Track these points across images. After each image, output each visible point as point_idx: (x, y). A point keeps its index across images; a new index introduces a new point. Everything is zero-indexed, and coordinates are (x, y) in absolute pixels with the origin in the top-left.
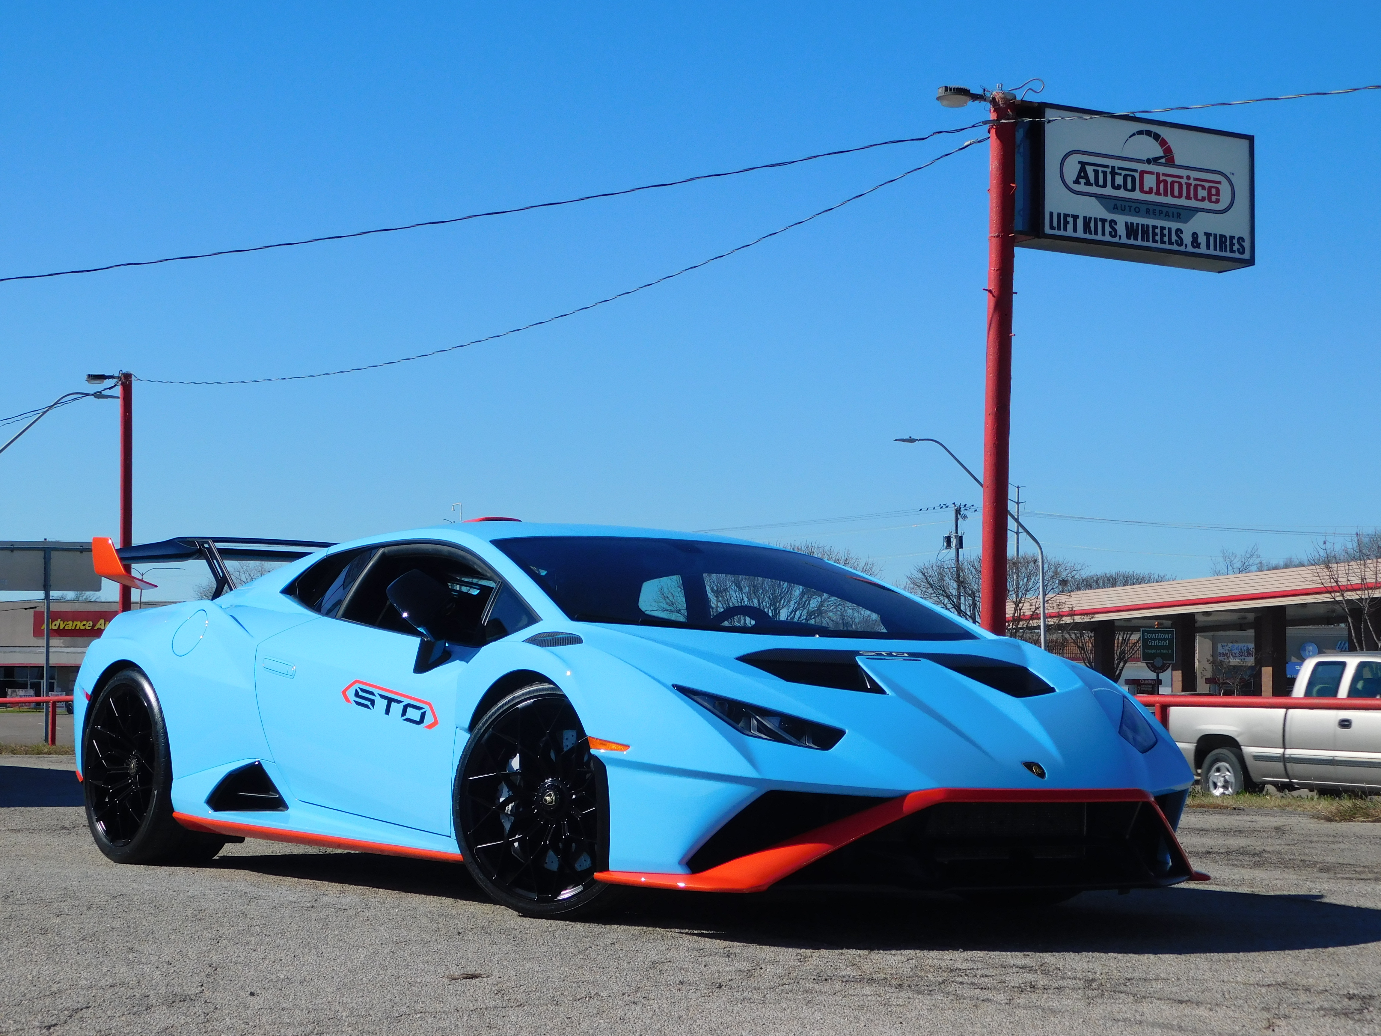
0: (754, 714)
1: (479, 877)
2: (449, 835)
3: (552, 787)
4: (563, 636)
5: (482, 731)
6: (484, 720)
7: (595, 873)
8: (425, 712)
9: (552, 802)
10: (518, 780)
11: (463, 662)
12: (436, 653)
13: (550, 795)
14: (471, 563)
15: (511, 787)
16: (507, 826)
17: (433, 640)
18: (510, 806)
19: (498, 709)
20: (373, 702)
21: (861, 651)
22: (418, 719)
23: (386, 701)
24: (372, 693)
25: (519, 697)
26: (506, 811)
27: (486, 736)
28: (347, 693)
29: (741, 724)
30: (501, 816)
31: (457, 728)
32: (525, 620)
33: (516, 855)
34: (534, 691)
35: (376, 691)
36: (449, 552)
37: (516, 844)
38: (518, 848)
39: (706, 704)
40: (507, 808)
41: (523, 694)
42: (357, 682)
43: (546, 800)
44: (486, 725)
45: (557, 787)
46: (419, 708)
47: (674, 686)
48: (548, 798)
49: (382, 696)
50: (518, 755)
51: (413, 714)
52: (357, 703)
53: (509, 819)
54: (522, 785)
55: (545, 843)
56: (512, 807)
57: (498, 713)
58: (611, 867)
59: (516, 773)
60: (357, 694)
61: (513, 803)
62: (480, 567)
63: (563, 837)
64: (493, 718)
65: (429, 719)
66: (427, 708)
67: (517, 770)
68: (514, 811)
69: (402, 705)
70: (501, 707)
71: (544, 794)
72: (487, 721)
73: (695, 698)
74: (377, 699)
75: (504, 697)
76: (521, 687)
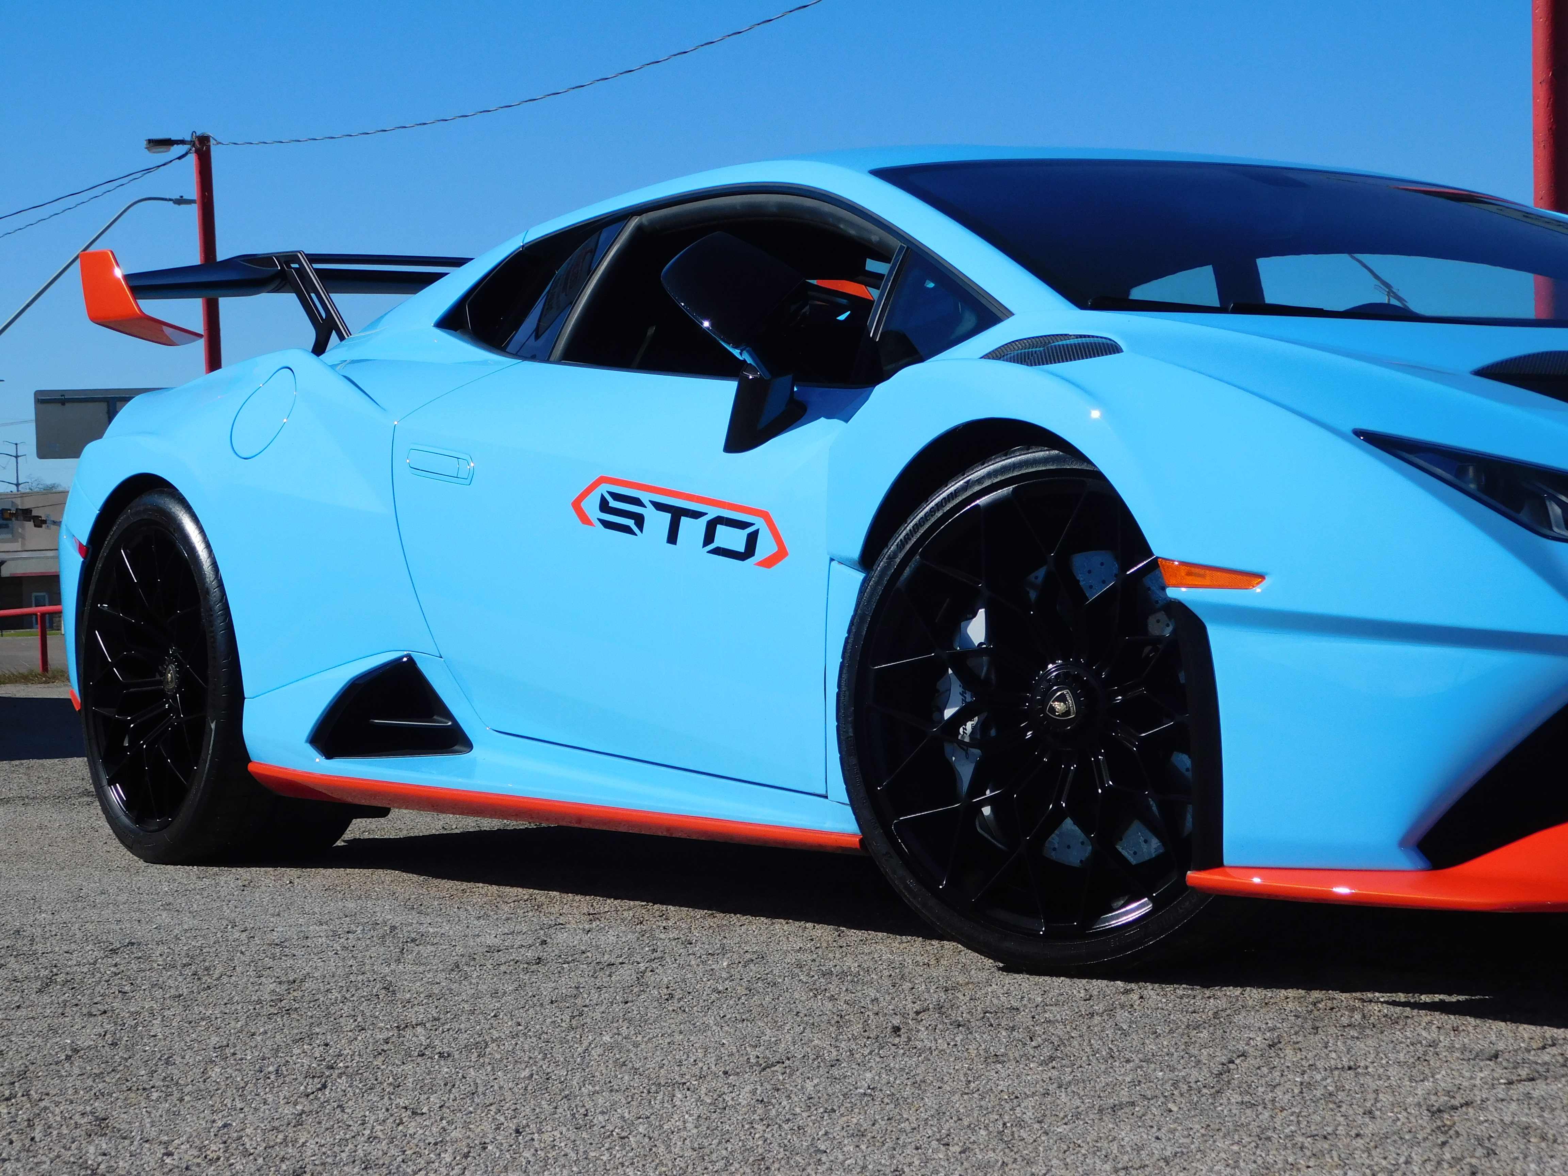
0: (1551, 491)
1: (907, 887)
2: (823, 792)
3: (1063, 680)
4: (1068, 342)
5: (898, 560)
6: (901, 537)
7: (1189, 872)
8: (757, 532)
9: (1067, 713)
10: (983, 667)
11: (835, 421)
12: (774, 406)
13: (1062, 699)
14: (831, 220)
15: (969, 680)
16: (965, 771)
17: (767, 376)
18: (969, 725)
19: (933, 511)
20: (639, 520)
22: (741, 548)
23: (668, 516)
24: (637, 502)
25: (979, 481)
26: (960, 737)
27: (907, 572)
28: (584, 505)
29: (1523, 516)
30: (948, 748)
31: (832, 560)
32: (970, 320)
33: (986, 835)
34: (1014, 466)
35: (645, 497)
36: (781, 206)
37: (987, 811)
38: (992, 817)
39: (1439, 471)
40: (961, 730)
41: (989, 475)
42: (602, 480)
43: (1053, 710)
44: (908, 547)
45: (1077, 678)
46: (742, 525)
47: (1358, 433)
48: (1059, 706)
49: (659, 506)
50: (982, 612)
51: (727, 537)
52: (607, 525)
53: (967, 753)
54: (993, 677)
55: (1057, 805)
56: (974, 728)
57: (933, 520)
58: (1229, 857)
59: (979, 651)
60: (604, 506)
61: (976, 718)
62: (852, 224)
63: (1100, 791)
64: (922, 531)
65: (765, 547)
66: (759, 523)
67: (981, 644)
68: (978, 737)
69: (703, 522)
70: (939, 506)
71: (1048, 695)
72: (907, 538)
73: (1411, 457)
74: (649, 513)
75: (944, 483)
76: (982, 459)
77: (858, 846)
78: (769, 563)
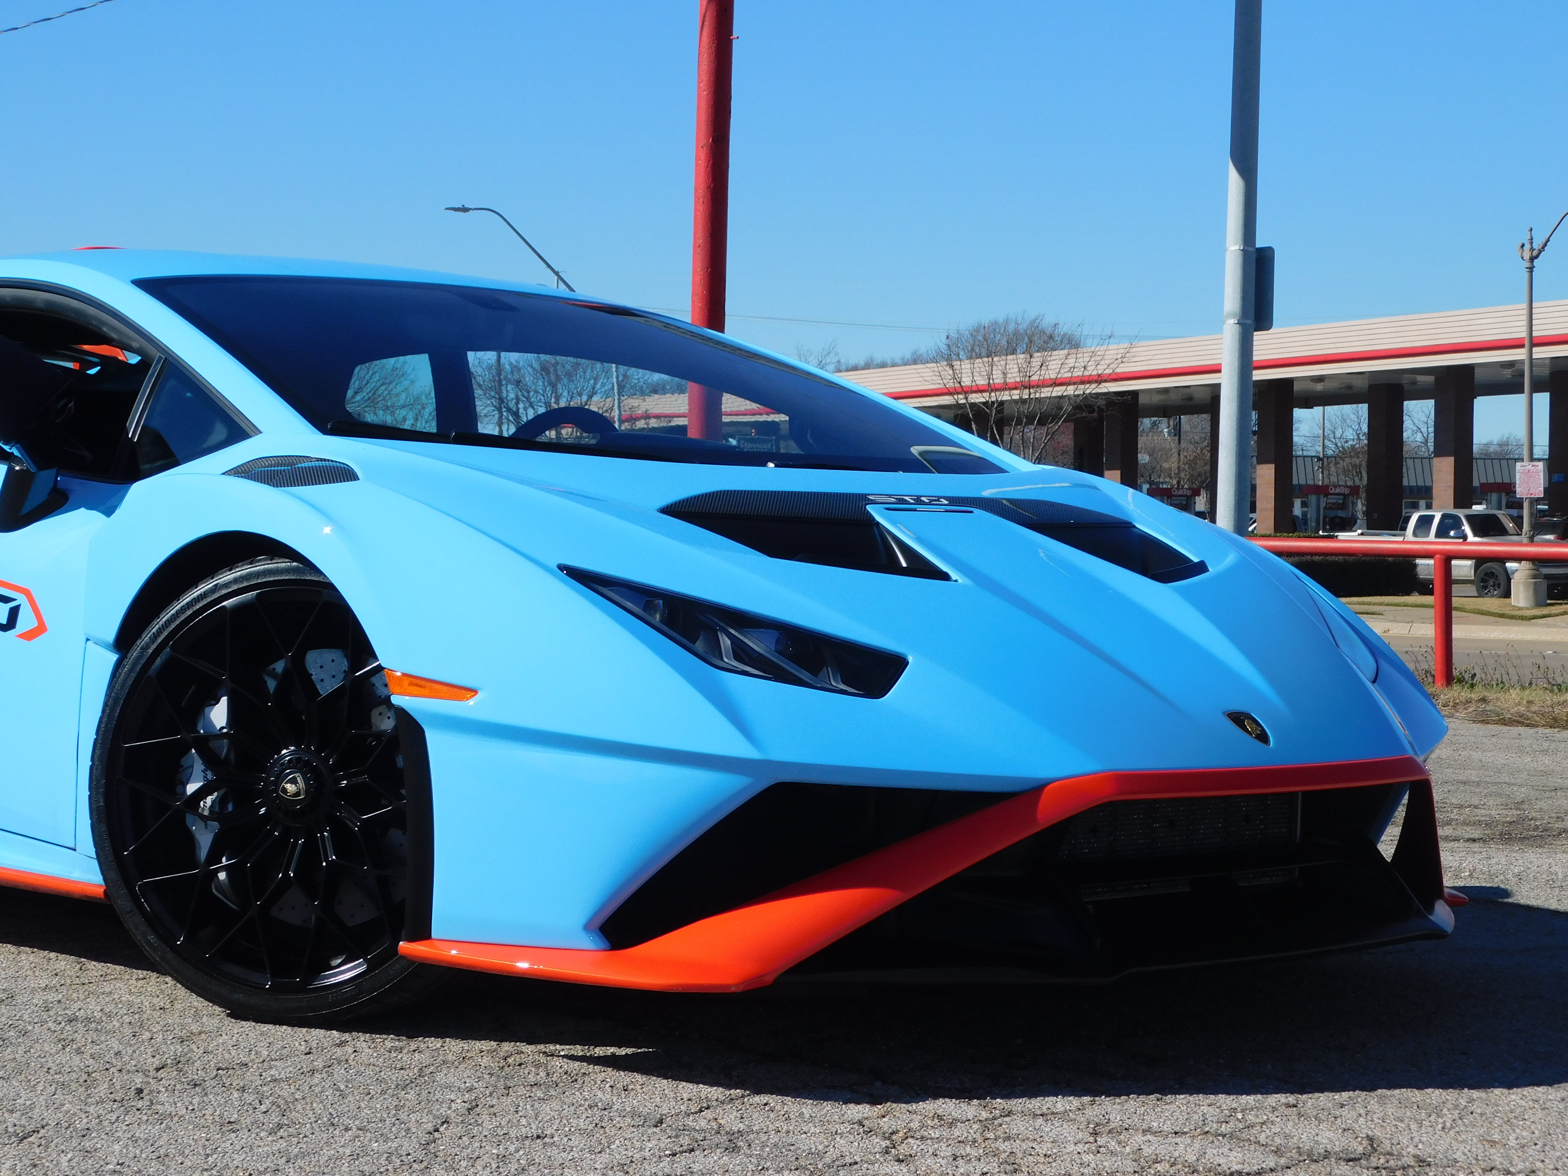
0: (722, 624)
1: (148, 942)
2: (72, 846)
3: (296, 764)
4: (310, 464)
5: (150, 651)
6: (154, 630)
7: (401, 943)
8: (18, 607)
9: (297, 794)
10: (223, 748)
11: (94, 513)
12: (38, 494)
13: (294, 781)
14: (94, 322)
15: (210, 760)
16: (204, 839)
17: (33, 469)
18: (209, 800)
19: (183, 610)
21: (869, 495)
22: (4, 621)
25: (226, 585)
26: (200, 810)
27: (158, 661)
29: (699, 646)
30: (189, 818)
31: (88, 640)
32: (220, 432)
33: (221, 896)
34: (258, 574)
36: (48, 303)
37: (222, 876)
38: (227, 881)
39: (629, 605)
40: (202, 803)
41: (236, 581)
43: (285, 791)
44: (160, 640)
45: (308, 764)
47: (561, 568)
48: (291, 788)
50: (224, 699)
53: (206, 824)
54: (232, 756)
55: (285, 874)
56: (213, 802)
57: (183, 618)
58: (438, 930)
59: (220, 736)
61: (216, 794)
62: (114, 329)
63: (324, 864)
64: (173, 626)
65: (26, 620)
66: (21, 599)
67: (223, 728)
68: (217, 810)
70: (189, 605)
71: (280, 777)
72: (159, 632)
73: (605, 590)
75: (195, 584)
76: (230, 564)
77: (102, 896)
78: (29, 636)
